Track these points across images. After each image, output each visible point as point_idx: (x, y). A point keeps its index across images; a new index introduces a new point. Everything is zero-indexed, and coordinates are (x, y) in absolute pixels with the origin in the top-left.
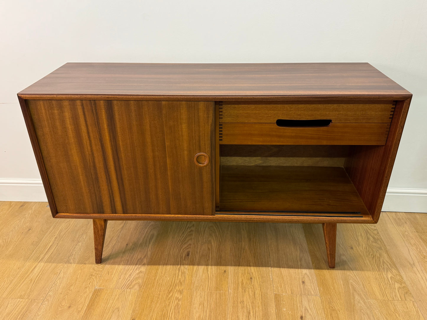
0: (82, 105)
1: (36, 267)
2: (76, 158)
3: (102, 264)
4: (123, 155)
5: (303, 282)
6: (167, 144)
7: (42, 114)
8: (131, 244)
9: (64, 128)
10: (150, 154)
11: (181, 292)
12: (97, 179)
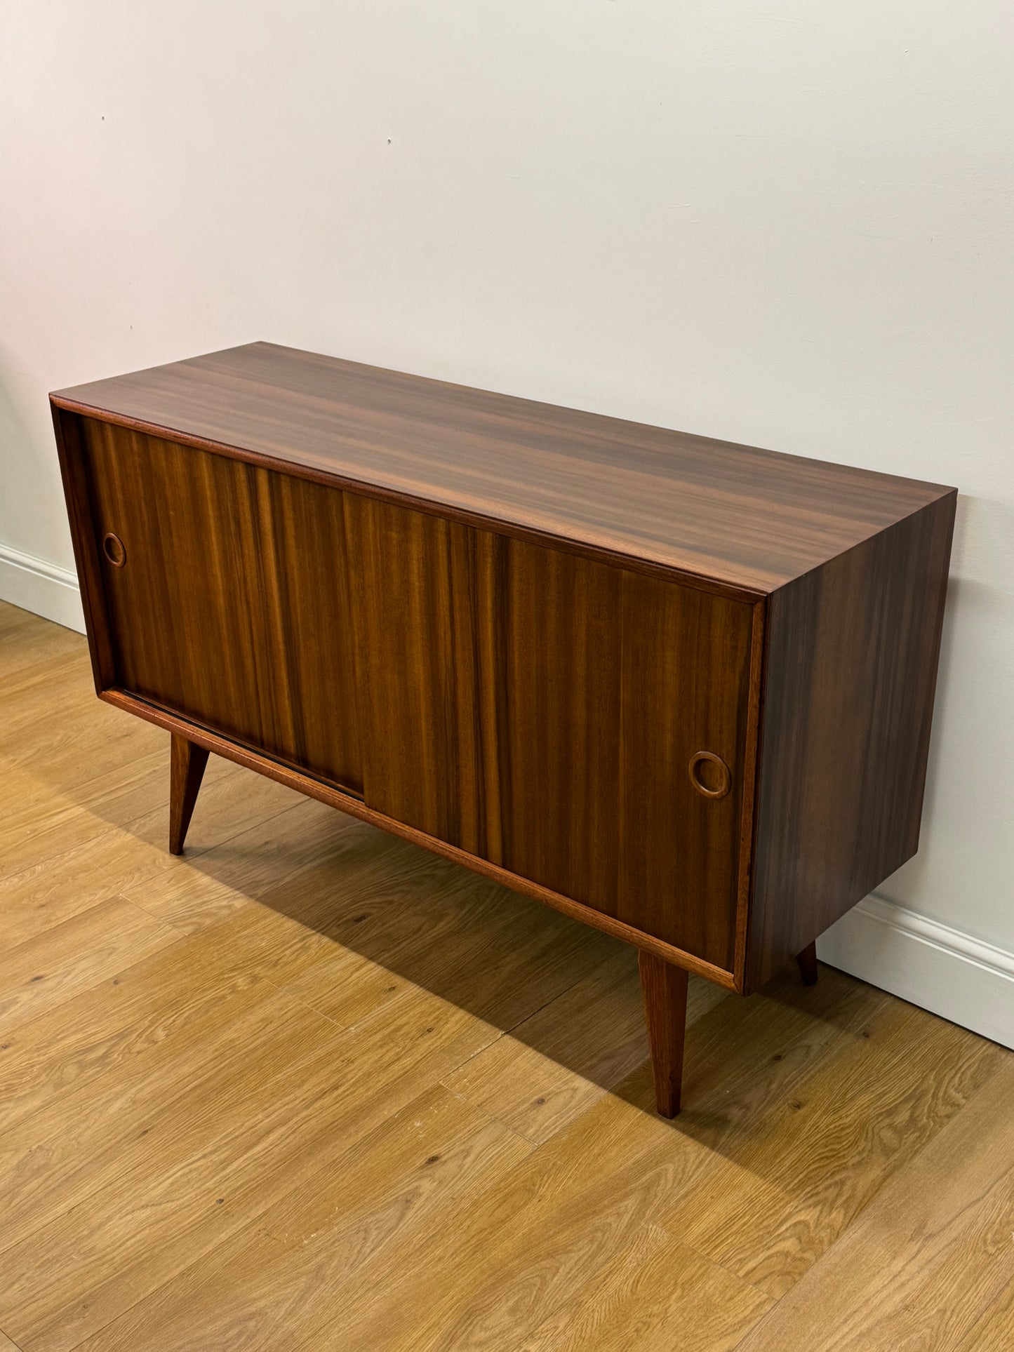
0: (448, 533)
1: (67, 809)
2: (419, 670)
3: (179, 859)
4: (517, 695)
5: (541, 1102)
6: (624, 696)
7: (367, 536)
8: (275, 846)
9: (406, 582)
10: (580, 714)
11: (255, 979)
12: (456, 741)
